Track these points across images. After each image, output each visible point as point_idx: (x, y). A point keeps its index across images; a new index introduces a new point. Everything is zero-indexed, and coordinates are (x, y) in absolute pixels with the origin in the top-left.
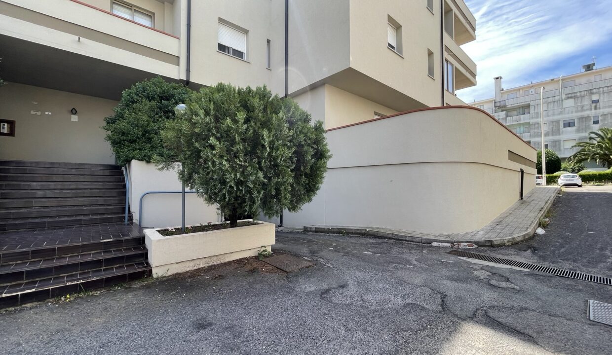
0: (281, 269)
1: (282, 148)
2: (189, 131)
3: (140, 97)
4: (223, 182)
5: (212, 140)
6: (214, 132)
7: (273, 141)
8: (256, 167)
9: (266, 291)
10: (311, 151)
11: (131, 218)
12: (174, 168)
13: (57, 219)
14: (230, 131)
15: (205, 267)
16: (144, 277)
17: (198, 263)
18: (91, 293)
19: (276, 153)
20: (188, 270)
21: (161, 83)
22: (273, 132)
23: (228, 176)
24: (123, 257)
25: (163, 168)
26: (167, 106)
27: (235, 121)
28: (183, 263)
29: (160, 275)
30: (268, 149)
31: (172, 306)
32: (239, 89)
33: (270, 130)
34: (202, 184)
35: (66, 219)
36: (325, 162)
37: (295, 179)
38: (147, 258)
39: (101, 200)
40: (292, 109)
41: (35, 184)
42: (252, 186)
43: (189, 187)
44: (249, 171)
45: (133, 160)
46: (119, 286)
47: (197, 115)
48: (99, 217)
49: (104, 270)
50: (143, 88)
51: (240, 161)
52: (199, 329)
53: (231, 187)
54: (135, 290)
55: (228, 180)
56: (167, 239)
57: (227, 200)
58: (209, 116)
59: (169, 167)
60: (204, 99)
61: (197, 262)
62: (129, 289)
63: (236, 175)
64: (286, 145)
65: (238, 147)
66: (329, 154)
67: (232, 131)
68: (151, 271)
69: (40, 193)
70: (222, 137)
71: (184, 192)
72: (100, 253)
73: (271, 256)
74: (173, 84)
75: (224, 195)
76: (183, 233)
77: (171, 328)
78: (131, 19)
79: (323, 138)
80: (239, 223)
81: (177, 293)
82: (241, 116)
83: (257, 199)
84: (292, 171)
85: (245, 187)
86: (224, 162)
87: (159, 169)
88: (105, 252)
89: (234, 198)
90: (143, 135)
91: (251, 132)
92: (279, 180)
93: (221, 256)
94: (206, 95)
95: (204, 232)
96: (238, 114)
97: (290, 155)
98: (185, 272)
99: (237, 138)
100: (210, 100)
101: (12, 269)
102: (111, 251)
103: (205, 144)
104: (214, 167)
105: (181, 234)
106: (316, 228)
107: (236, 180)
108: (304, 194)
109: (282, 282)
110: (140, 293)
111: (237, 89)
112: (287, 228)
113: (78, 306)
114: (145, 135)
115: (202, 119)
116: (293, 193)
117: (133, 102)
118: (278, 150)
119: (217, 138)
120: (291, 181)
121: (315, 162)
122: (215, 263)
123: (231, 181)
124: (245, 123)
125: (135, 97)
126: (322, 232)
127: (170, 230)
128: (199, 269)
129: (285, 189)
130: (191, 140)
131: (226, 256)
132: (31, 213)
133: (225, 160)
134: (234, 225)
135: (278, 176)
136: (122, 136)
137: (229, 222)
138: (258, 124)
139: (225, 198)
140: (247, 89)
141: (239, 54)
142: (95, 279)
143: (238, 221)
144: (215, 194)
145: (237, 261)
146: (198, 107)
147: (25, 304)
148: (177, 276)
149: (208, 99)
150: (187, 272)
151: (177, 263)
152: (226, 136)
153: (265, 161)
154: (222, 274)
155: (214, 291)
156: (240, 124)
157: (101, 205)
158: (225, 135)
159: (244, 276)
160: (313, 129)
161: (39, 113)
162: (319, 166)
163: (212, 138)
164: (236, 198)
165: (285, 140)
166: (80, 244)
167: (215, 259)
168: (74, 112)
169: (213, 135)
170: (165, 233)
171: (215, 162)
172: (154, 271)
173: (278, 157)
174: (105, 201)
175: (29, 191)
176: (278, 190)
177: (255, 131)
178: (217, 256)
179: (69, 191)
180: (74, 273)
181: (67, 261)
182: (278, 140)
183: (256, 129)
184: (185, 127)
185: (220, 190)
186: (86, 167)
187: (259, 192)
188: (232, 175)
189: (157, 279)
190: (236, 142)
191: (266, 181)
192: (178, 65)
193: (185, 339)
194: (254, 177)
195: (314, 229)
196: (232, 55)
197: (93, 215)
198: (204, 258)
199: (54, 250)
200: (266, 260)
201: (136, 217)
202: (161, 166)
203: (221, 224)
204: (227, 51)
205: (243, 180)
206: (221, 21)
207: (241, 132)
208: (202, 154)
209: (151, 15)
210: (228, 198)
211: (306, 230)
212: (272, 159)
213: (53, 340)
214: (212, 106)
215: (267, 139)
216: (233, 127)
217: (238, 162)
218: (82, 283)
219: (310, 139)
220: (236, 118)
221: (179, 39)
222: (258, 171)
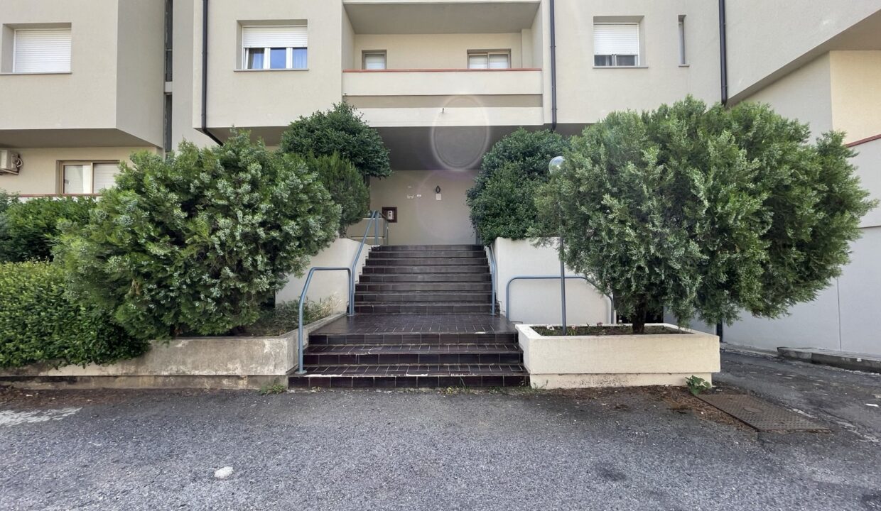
0: (741, 421)
1: (735, 196)
2: (571, 192)
3: (501, 159)
4: (625, 261)
5: (607, 200)
6: (609, 186)
7: (714, 187)
8: (685, 235)
9: (716, 453)
10: (813, 197)
11: (497, 309)
12: (552, 244)
13: (434, 304)
14: (634, 181)
15: (597, 388)
16: (520, 385)
17: (588, 380)
18: (471, 391)
19: (723, 207)
20: (574, 386)
21: (523, 135)
22: (714, 170)
23: (634, 252)
24: (497, 355)
25: (538, 244)
26: (531, 164)
27: (642, 165)
28: (566, 376)
29: (539, 386)
30: (706, 203)
31: (561, 432)
32: (643, 114)
33: (705, 170)
34: (592, 265)
35: (440, 304)
36: (853, 219)
37: (770, 254)
38: (522, 361)
39: (467, 286)
40: (754, 123)
41: (416, 268)
42: (678, 266)
43: (574, 270)
44: (671, 242)
45: (498, 238)
46: (496, 390)
47: (581, 167)
48: (468, 305)
49: (481, 367)
50: (504, 147)
51: (654, 225)
52: (605, 476)
53: (640, 268)
54: (514, 398)
55: (634, 258)
56: (546, 340)
57: (633, 288)
58: (599, 165)
59: (546, 242)
60: (590, 142)
61: (586, 378)
62: (506, 396)
63: (648, 250)
64: (746, 189)
65: (649, 203)
66: (865, 200)
67: (637, 181)
68: (528, 379)
69: (420, 277)
70: (620, 191)
71: (564, 278)
72: (475, 346)
73: (713, 392)
74: (538, 133)
75: (628, 280)
76: (564, 335)
77: (566, 462)
78: (486, 68)
79: (847, 168)
80: (647, 327)
81: (565, 416)
82: (651, 155)
83: (691, 289)
84: (763, 237)
85: (666, 269)
86: (628, 230)
87: (534, 245)
88: (480, 346)
89: (645, 286)
90: (507, 206)
91: (671, 175)
92: (734, 256)
93: (621, 376)
94: (592, 136)
95: (595, 337)
96: (645, 152)
97: (757, 207)
98: (569, 390)
99: (645, 190)
100: (598, 143)
101: (410, 351)
102: (484, 346)
103: (594, 207)
104: (610, 239)
105: (561, 335)
106: (813, 354)
107: (648, 258)
108: (796, 283)
109: (748, 446)
110: (520, 403)
111: (640, 115)
112: (734, 346)
113: (462, 402)
114: (509, 205)
115: (589, 171)
116: (768, 281)
117: (494, 167)
118: (727, 202)
119: (613, 195)
120: (763, 256)
121: (824, 218)
122: (612, 385)
123: (639, 260)
124: (659, 163)
125: (497, 160)
126: (832, 365)
127: (548, 327)
128: (589, 389)
129: (750, 272)
130: (575, 205)
131: (629, 377)
132: (415, 297)
133: (630, 226)
134: (638, 329)
135: (732, 249)
136: (485, 210)
137: (631, 325)
138: (684, 161)
139: (629, 287)
140: (660, 110)
141: (627, 60)
142: (474, 375)
143: (646, 325)
144: (613, 279)
145: (649, 388)
146: (581, 156)
147: (421, 387)
148: (561, 393)
149: (595, 142)
150: (573, 390)
151: (560, 375)
152: (628, 191)
153: (701, 224)
154: (625, 403)
155: (618, 427)
156: (650, 168)
157: (468, 291)
158: (625, 188)
159: (665, 415)
160: (813, 151)
161: (412, 197)
162: (837, 228)
163: (607, 197)
164: (649, 287)
165: (743, 181)
166: (458, 333)
167: (612, 378)
168: (438, 190)
169: (608, 191)
170: (542, 331)
171: (612, 231)
172: (533, 380)
173: (728, 214)
174: (472, 286)
175: (412, 275)
176: (732, 274)
177: (678, 174)
178: (614, 374)
179: (440, 275)
180: (455, 364)
181: (447, 351)
182: (725, 183)
183: (681, 169)
184: (566, 186)
185: (621, 275)
186: (453, 249)
187: (693, 278)
188: (642, 249)
189: (536, 390)
190: (645, 198)
191: (705, 257)
192: (541, 105)
193: (588, 484)
194: (682, 252)
195: (809, 357)
196: (616, 66)
197: (462, 301)
198: (597, 374)
199: (438, 336)
200: (703, 397)
201: (503, 308)
202: (536, 241)
203: (616, 327)
204: (607, 62)
205: (661, 256)
206: (598, 20)
207: (654, 179)
208: (590, 222)
209: (506, 54)
210: (634, 286)
211: (784, 356)
212: (716, 220)
213: (448, 433)
214: (602, 150)
215: (702, 187)
216: (639, 173)
217: (651, 228)
218: (462, 377)
219: (807, 173)
220: (643, 159)
221: (541, 70)
222: (688, 242)
